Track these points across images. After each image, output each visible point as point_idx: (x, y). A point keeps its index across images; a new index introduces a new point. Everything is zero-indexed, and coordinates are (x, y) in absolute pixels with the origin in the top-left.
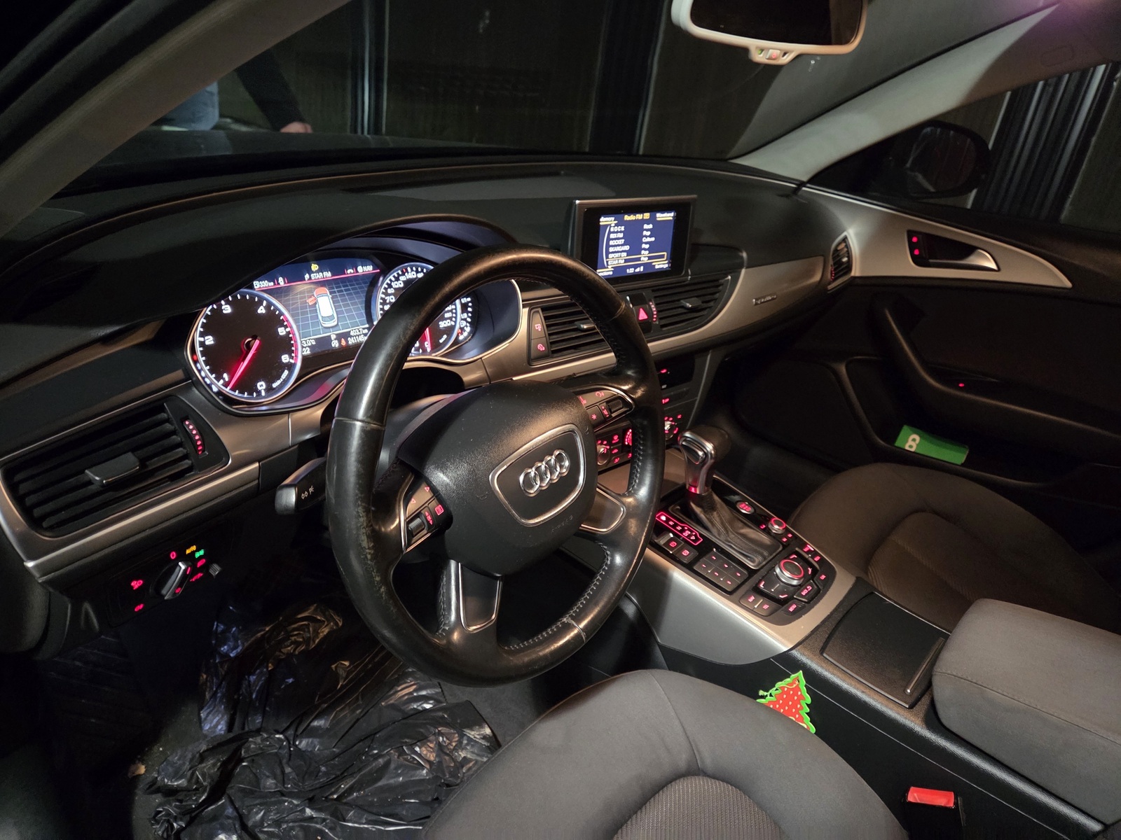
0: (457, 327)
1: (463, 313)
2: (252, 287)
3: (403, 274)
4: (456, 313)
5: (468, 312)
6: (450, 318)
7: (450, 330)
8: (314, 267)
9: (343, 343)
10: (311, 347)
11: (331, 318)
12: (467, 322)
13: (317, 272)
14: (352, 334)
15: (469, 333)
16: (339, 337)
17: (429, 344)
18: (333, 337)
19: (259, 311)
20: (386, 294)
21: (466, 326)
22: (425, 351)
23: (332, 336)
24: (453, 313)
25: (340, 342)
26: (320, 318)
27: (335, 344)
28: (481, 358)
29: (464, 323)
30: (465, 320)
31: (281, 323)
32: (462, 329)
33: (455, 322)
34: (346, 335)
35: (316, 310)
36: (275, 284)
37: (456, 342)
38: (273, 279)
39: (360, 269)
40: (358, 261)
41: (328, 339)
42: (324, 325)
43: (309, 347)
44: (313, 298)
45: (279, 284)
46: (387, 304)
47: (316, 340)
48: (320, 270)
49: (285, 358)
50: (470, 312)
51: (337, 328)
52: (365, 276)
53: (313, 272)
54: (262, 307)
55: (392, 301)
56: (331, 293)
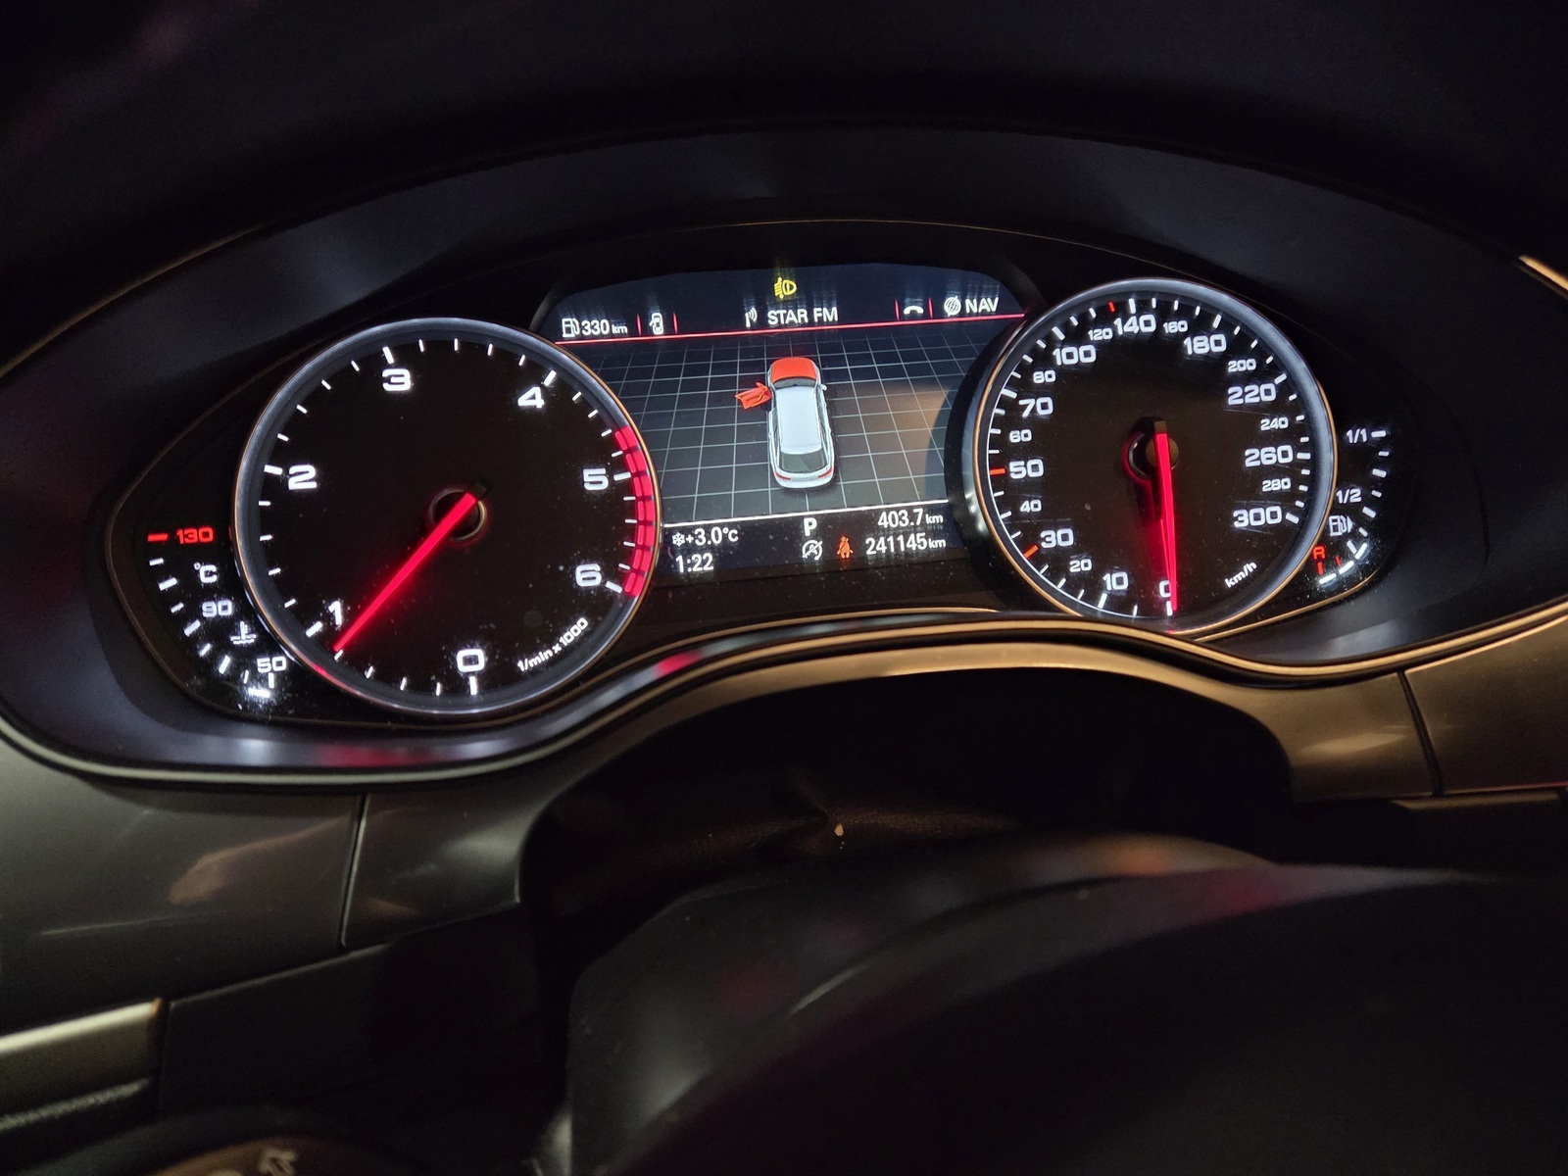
0: (1314, 533)
1: (1343, 482)
2: (552, 333)
3: (1105, 319)
4: (1313, 481)
5: (1370, 483)
6: (1284, 499)
7: (1275, 545)
8: (784, 288)
9: (845, 550)
10: (722, 552)
11: (813, 462)
12: (1360, 520)
13: (790, 303)
14: (884, 521)
15: (1363, 569)
16: (829, 530)
17: (1173, 588)
18: (810, 526)
19: (523, 401)
20: (1026, 388)
21: (1354, 535)
22: (1152, 610)
23: (806, 521)
24: (1297, 480)
25: (831, 547)
26: (774, 460)
27: (813, 550)
28: (1400, 668)
29: (1344, 525)
30: (1350, 510)
31: (600, 454)
32: (1334, 550)
33: (1306, 515)
34: (863, 525)
35: (765, 429)
36: (633, 332)
37: (1301, 589)
38: (632, 313)
39: (952, 306)
40: (955, 275)
41: (791, 531)
42: (784, 484)
43: (711, 548)
44: (760, 389)
45: (647, 331)
46: (1020, 425)
47: (745, 530)
48: (806, 298)
49: (588, 575)
50: (1377, 483)
51: (828, 497)
52: (965, 327)
53: (777, 304)
54: (536, 390)
55: (1041, 412)
56: (826, 377)
